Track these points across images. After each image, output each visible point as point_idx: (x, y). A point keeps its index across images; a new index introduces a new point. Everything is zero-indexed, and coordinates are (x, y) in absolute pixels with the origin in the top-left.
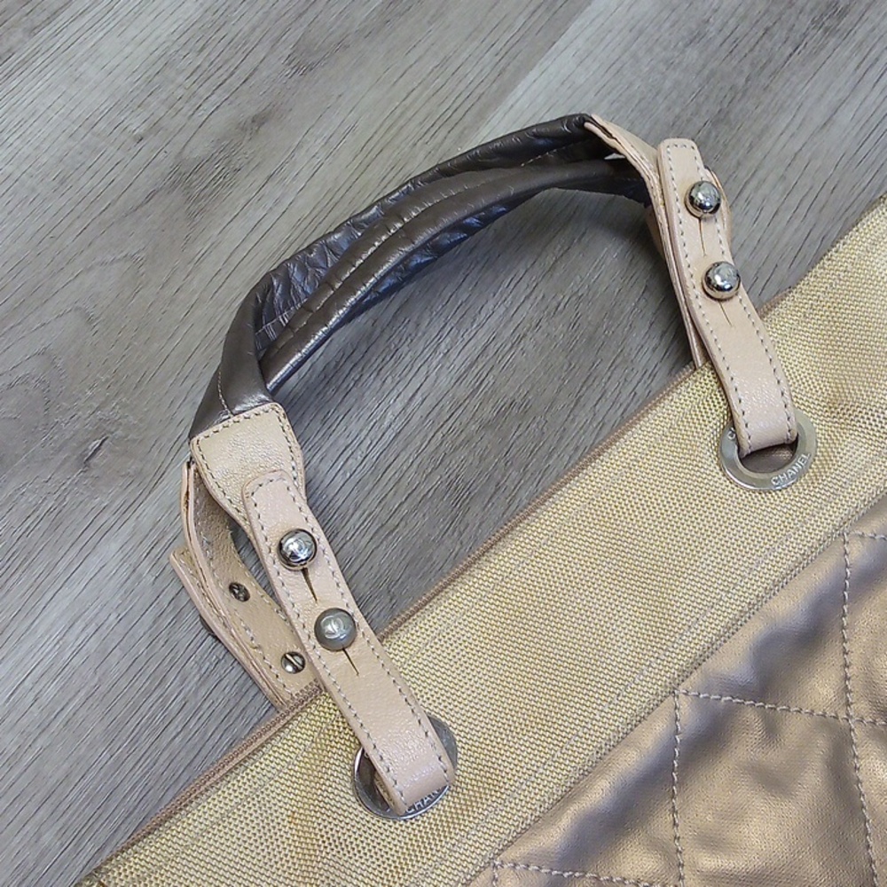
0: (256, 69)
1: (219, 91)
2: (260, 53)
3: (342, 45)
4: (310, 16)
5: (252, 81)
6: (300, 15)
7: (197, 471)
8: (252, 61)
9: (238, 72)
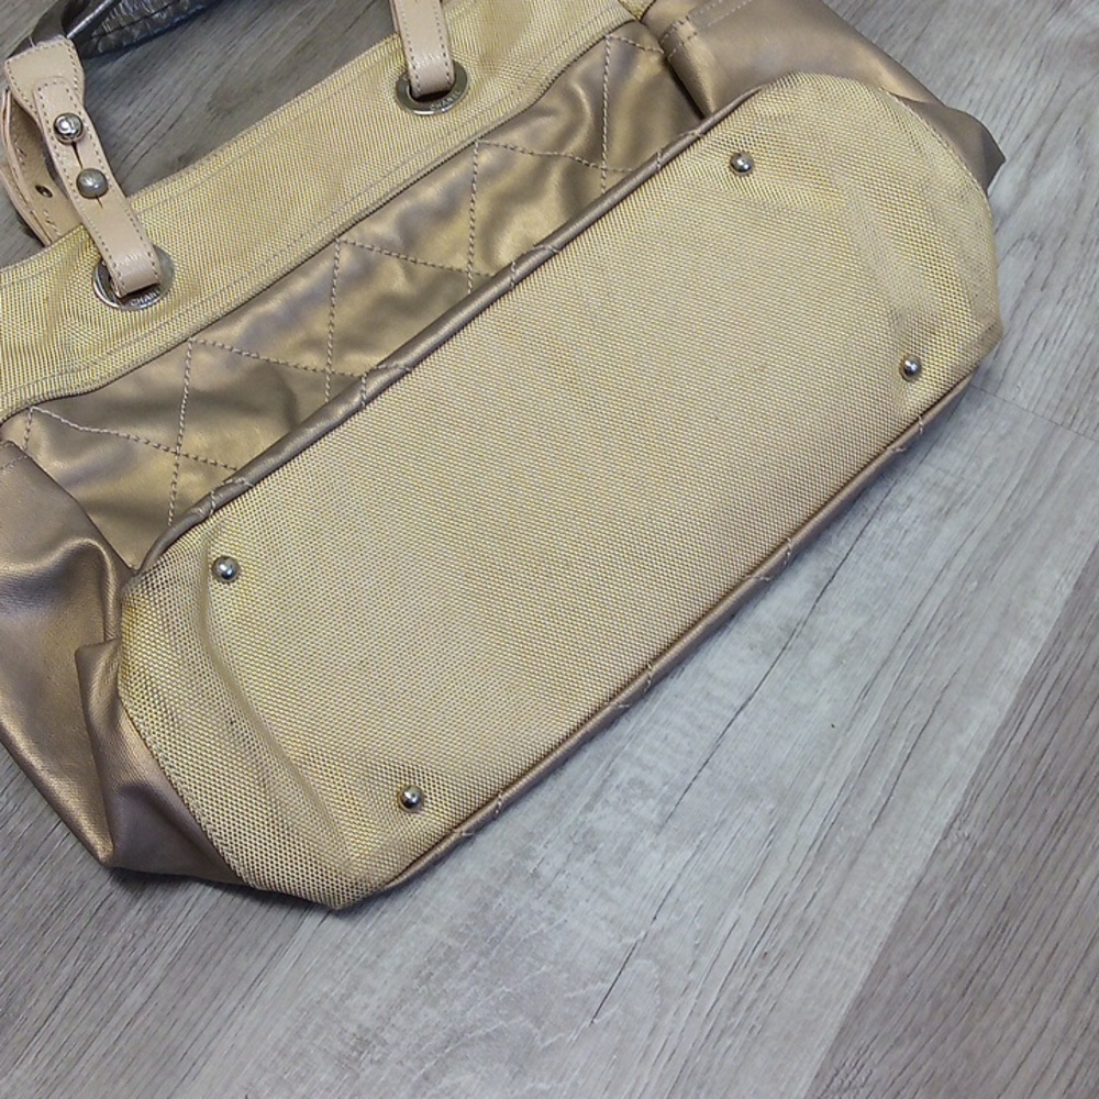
0: (181, 116)
1: (148, 137)
2: (184, 101)
3: (256, 90)
4: (226, 67)
5: (177, 126)
6: (218, 67)
7: (11, 95)
8: (176, 110)
9: (164, 120)
